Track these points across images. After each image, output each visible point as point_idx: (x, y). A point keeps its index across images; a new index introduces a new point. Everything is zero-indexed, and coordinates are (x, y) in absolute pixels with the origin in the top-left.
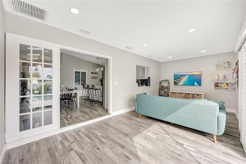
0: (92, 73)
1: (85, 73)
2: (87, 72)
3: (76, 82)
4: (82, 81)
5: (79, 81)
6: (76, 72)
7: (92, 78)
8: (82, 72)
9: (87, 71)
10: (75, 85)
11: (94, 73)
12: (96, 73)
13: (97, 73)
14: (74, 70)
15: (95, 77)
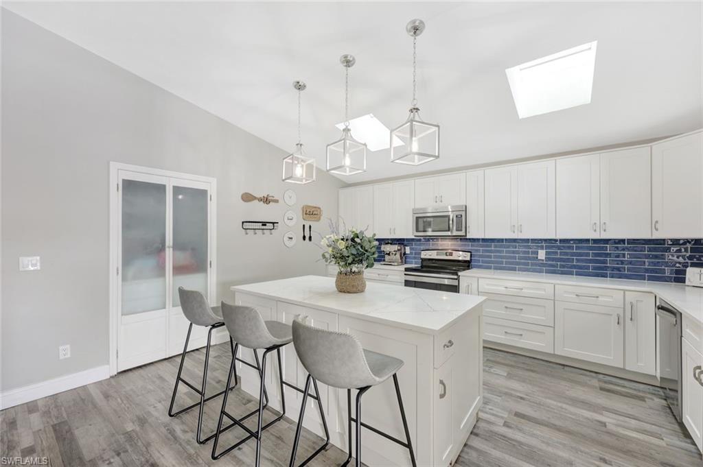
0: (247, 198)
1: (203, 193)
2: (213, 193)
3: (129, 255)
4: (176, 247)
5: (162, 249)
6: (130, 187)
7: (247, 225)
8: (177, 190)
9: (214, 181)
10: (124, 279)
11: (260, 200)
12: (266, 200)
13: (277, 201)
14: (114, 166)
15: (264, 224)
